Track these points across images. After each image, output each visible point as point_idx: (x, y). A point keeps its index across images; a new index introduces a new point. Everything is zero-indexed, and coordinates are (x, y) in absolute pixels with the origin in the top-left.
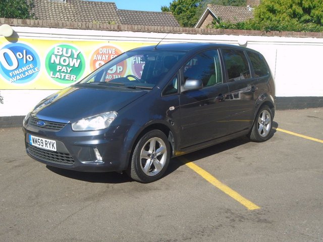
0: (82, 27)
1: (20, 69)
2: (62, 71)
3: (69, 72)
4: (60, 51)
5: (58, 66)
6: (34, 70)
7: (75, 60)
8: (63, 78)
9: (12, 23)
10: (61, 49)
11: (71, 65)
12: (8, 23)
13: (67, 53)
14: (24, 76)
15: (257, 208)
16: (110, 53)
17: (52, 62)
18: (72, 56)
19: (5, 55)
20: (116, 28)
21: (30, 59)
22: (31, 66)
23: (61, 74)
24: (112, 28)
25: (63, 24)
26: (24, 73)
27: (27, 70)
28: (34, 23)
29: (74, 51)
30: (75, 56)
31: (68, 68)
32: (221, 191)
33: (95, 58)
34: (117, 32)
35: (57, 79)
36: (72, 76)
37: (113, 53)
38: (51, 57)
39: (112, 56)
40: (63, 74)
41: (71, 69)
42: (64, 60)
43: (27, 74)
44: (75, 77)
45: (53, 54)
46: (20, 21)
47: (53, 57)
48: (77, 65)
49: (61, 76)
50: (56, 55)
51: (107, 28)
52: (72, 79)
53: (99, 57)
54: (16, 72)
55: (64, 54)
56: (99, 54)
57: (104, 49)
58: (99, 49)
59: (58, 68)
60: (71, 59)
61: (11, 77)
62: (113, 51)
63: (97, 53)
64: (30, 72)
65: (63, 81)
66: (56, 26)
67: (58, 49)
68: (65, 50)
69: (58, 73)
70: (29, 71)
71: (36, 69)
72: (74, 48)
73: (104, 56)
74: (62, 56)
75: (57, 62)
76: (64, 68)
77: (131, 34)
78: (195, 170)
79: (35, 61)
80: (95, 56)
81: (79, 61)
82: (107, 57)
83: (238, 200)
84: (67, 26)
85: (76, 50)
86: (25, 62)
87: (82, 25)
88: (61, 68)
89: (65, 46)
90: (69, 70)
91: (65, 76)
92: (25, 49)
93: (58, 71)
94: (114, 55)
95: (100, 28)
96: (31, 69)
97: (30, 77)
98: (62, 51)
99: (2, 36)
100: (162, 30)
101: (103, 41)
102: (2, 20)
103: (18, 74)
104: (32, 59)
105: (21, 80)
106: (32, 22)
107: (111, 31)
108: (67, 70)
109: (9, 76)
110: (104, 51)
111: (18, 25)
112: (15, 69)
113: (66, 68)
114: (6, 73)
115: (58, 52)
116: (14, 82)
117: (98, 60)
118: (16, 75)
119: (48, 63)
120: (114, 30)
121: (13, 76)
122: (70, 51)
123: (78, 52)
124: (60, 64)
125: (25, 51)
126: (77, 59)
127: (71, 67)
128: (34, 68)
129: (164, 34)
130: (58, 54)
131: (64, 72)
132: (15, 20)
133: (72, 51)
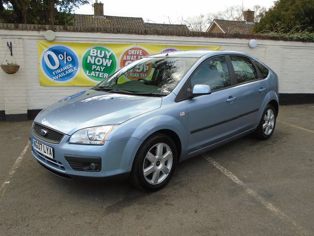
1: (61, 69)
2: (96, 70)
3: (102, 71)
4: (95, 52)
5: (93, 66)
7: (107, 60)
8: (97, 76)
9: (55, 29)
11: (105, 64)
12: (52, 29)
13: (101, 54)
14: (64, 75)
16: (138, 54)
17: (88, 62)
18: (105, 57)
19: (49, 57)
20: (143, 32)
22: (71, 66)
24: (140, 32)
25: (97, 29)
26: (64, 72)
27: (67, 70)
28: (74, 29)
29: (107, 52)
30: (108, 57)
33: (125, 58)
34: (144, 36)
35: (92, 77)
36: (105, 74)
38: (87, 57)
39: (139, 56)
40: (97, 73)
41: (104, 68)
42: (99, 61)
43: (67, 72)
44: (108, 75)
45: (89, 55)
46: (62, 27)
47: (89, 58)
48: (109, 65)
49: (96, 74)
50: (92, 57)
51: (136, 32)
52: (104, 77)
53: (129, 58)
55: (99, 55)
56: (128, 55)
58: (128, 51)
59: (93, 67)
60: (104, 59)
61: (54, 76)
62: (140, 52)
63: (127, 53)
64: (70, 71)
65: (97, 79)
66: (92, 30)
67: (94, 51)
68: (99, 51)
69: (93, 72)
72: (107, 50)
73: (132, 56)
74: (96, 57)
75: (93, 62)
76: (98, 67)
77: (156, 37)
79: (74, 62)
80: (125, 56)
81: (111, 61)
82: (135, 57)
84: (101, 31)
85: (109, 52)
86: (65, 63)
88: (95, 68)
89: (99, 48)
90: (102, 69)
91: (99, 74)
92: (65, 51)
93: (93, 70)
94: (141, 55)
95: (129, 31)
96: (70, 68)
97: (70, 75)
98: (97, 53)
99: (46, 40)
100: (183, 34)
101: (131, 43)
102: (47, 26)
103: (60, 73)
104: (71, 59)
105: (62, 78)
106: (72, 27)
107: (139, 34)
108: (101, 69)
109: (52, 74)
110: (133, 52)
111: (60, 31)
112: (58, 69)
113: (100, 68)
114: (50, 72)
115: (93, 53)
116: (56, 80)
117: (127, 60)
118: (58, 74)
119: (84, 63)
120: (141, 34)
121: (56, 75)
122: (103, 52)
123: (110, 53)
124: (95, 64)
125: (65, 53)
126: (109, 59)
127: (104, 66)
128: (73, 68)
129: (185, 37)
130: (93, 55)
131: (98, 71)
132: (58, 27)
133: (105, 52)
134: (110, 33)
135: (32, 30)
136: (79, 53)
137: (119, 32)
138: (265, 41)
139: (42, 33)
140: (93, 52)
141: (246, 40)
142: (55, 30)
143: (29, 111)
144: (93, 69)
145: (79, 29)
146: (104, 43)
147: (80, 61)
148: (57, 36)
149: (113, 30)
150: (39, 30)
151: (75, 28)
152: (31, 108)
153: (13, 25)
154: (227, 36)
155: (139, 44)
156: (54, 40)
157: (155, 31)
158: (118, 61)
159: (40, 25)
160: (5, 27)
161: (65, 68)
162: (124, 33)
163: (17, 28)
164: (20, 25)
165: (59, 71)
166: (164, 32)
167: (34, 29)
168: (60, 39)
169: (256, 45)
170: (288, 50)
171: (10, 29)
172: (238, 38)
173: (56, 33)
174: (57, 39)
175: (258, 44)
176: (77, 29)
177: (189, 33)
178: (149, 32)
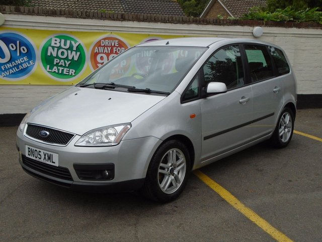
0: (81, 15)
1: (13, 62)
2: (60, 64)
3: (67, 66)
4: (58, 42)
5: (55, 60)
6: (29, 63)
7: (74, 53)
8: (60, 72)
9: (4, 10)
11: (70, 58)
13: (65, 44)
14: (17, 70)
16: (113, 45)
17: (49, 54)
18: (71, 48)
20: (120, 17)
21: (24, 51)
22: (25, 59)
23: (59, 68)
24: (115, 17)
25: (61, 12)
26: (17, 66)
27: (21, 64)
28: (29, 11)
29: (73, 42)
30: (75, 49)
31: (66, 61)
32: (246, 217)
33: (96, 50)
34: (120, 22)
36: (71, 70)
37: (116, 45)
38: (47, 49)
39: (114, 48)
40: (61, 69)
41: (69, 62)
42: (63, 53)
43: (21, 67)
44: (74, 71)
45: (50, 45)
46: (13, 8)
47: (50, 49)
48: (76, 59)
49: (58, 70)
50: (53, 47)
51: (110, 17)
52: (70, 74)
53: (101, 49)
54: (8, 65)
55: (63, 46)
56: (100, 46)
57: (106, 41)
58: (100, 41)
60: (69, 52)
61: (3, 71)
62: (116, 43)
63: (98, 44)
64: (25, 66)
65: (61, 76)
66: (53, 14)
67: (56, 40)
68: (63, 41)
69: (55, 67)
70: (23, 65)
71: (30, 62)
72: (74, 40)
73: (106, 48)
75: (54, 54)
76: (62, 61)
77: (136, 24)
79: (30, 54)
80: (97, 48)
81: (78, 53)
82: (109, 49)
83: (268, 232)
84: (65, 14)
85: (76, 42)
86: (18, 55)
87: (82, 14)
88: (58, 62)
89: (63, 37)
90: (68, 63)
91: (63, 70)
92: (18, 39)
93: (55, 65)
94: (117, 47)
95: (102, 16)
96: (25, 62)
97: (24, 71)
98: (60, 42)
100: (170, 20)
101: (105, 31)
103: (11, 68)
104: (26, 51)
105: (14, 75)
106: (27, 8)
107: (114, 20)
108: (65, 64)
109: (1, 69)
110: (107, 43)
111: (11, 13)
112: (8, 62)
113: (64, 62)
115: (55, 44)
116: (7, 76)
117: (99, 53)
118: (9, 69)
119: (44, 55)
120: (117, 19)
121: (6, 70)
122: (68, 42)
123: (77, 44)
124: (57, 57)
125: (18, 42)
126: (76, 51)
127: (70, 60)
128: (28, 62)
129: (173, 24)
130: (55, 45)
131: (61, 66)
132: (7, 7)
133: (71, 43)
134: (77, 17)
136: (37, 43)
137: (89, 16)
138: (273, 28)
140: (55, 42)
141: (249, 27)
142: (4, 12)
144: (55, 63)
145: (36, 12)
146: (69, 30)
147: (38, 53)
148: (7, 19)
149: (80, 13)
151: (31, 10)
154: (225, 22)
155: (115, 33)
156: (3, 25)
157: (134, 17)
158: (88, 53)
161: (18, 62)
162: (96, 18)
165: (9, 65)
166: (145, 18)
168: (10, 23)
169: (261, 34)
170: (303, 40)
172: (238, 25)
173: (6, 15)
174: (7, 23)
175: (263, 33)
176: (33, 11)
177: (178, 19)
178: (126, 17)
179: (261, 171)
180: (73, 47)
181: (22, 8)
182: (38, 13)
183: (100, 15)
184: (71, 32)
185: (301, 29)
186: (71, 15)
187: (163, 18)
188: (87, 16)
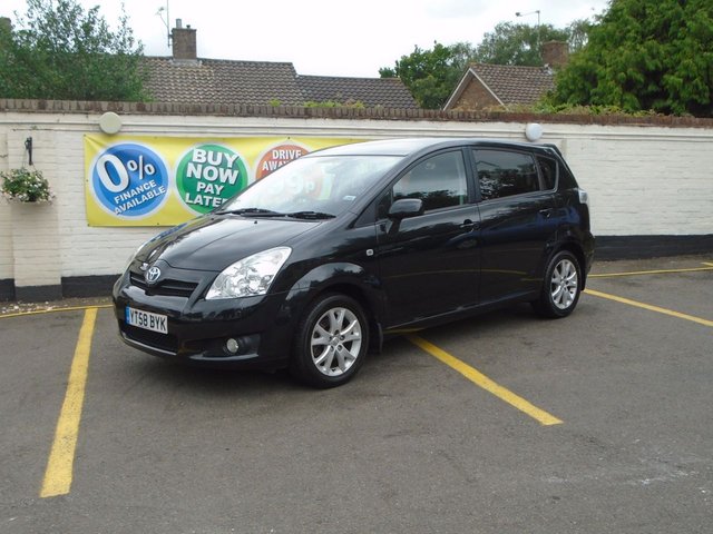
0: (240, 112)
1: (133, 191)
2: (206, 191)
3: (218, 193)
4: (203, 155)
5: (199, 183)
6: (158, 191)
7: (229, 171)
8: (207, 204)
9: (121, 109)
10: (204, 152)
11: (223, 180)
12: (114, 111)
13: (214, 159)
14: (138, 203)
15: (557, 421)
16: (292, 157)
17: (189, 175)
18: (223, 164)
19: (108, 166)
20: (302, 113)
21: (150, 171)
22: (152, 184)
23: (205, 197)
24: (295, 113)
25: (207, 108)
26: (139, 197)
27: (145, 192)
28: (159, 109)
29: (227, 155)
30: (230, 165)
31: (216, 186)
33: (265, 167)
34: (303, 120)
35: (198, 207)
36: (224, 200)
38: (187, 165)
40: (208, 198)
41: (222, 187)
42: (210, 173)
43: (144, 198)
45: (191, 161)
46: (134, 105)
47: (191, 166)
48: (232, 181)
49: (204, 200)
50: (196, 164)
51: (287, 114)
53: (272, 165)
54: (124, 194)
55: (210, 161)
56: (271, 159)
57: (281, 151)
58: (271, 151)
59: (199, 186)
60: (222, 170)
61: (117, 205)
62: (297, 155)
63: (268, 156)
64: (150, 195)
65: (205, 210)
66: (197, 112)
67: (199, 153)
68: (211, 154)
69: (199, 196)
70: (148, 194)
71: (159, 188)
72: (228, 151)
73: (280, 163)
75: (198, 176)
76: (210, 185)
77: (329, 123)
78: (450, 364)
79: (159, 176)
80: (265, 163)
81: (236, 172)
84: (214, 111)
85: (231, 154)
86: (141, 177)
87: (241, 110)
88: (204, 187)
89: (208, 145)
90: (219, 189)
91: (211, 201)
92: (140, 153)
93: (199, 193)
95: (273, 112)
96: (151, 189)
97: (150, 204)
98: (206, 156)
99: (102, 131)
100: (386, 115)
101: (277, 137)
102: (105, 104)
103: (129, 200)
104: (153, 171)
105: (134, 211)
106: (154, 106)
107: (294, 118)
108: (215, 190)
109: (114, 202)
110: (281, 154)
111: (131, 113)
112: (125, 191)
113: (214, 187)
114: (108, 197)
115: (199, 158)
116: (122, 213)
117: (269, 171)
118: (125, 201)
119: (181, 177)
120: (298, 116)
121: (121, 203)
122: (219, 155)
123: (234, 157)
124: (202, 179)
125: (141, 158)
126: (232, 169)
127: (223, 184)
128: (156, 188)
129: (390, 122)
130: (199, 161)
131: (209, 193)
132: (125, 105)
133: (223, 156)
134: (232, 116)
135: (74, 113)
136: (170, 156)
137: (253, 113)
138: (559, 125)
139: (93, 118)
141: (519, 124)
142: (120, 112)
143: (63, 279)
144: (198, 190)
145: (169, 109)
146: (220, 136)
147: (172, 174)
148: (124, 123)
150: (87, 112)
151: (162, 108)
152: (68, 274)
153: (34, 103)
154: (478, 117)
155: (295, 138)
156: (119, 132)
157: (326, 111)
158: (251, 172)
159: (89, 103)
160: (19, 106)
161: (140, 189)
162: (263, 116)
163: (42, 109)
164: (50, 103)
165: (128, 195)
166: (345, 113)
167: (78, 111)
168: (130, 129)
169: (540, 135)
170: (611, 144)
171: (30, 111)
172: (501, 121)
173: (123, 117)
174: (125, 129)
175: (544, 134)
176: (165, 110)
177: (398, 113)
178: (314, 113)
179: (530, 344)
180: (227, 162)
181: (147, 105)
182: (173, 111)
183: (270, 111)
184: (224, 139)
185: (606, 127)
186: (224, 112)
187: (374, 112)
188: (250, 113)
